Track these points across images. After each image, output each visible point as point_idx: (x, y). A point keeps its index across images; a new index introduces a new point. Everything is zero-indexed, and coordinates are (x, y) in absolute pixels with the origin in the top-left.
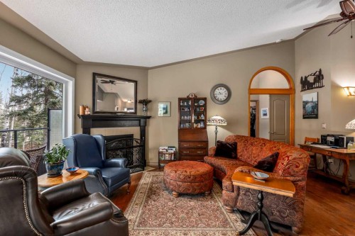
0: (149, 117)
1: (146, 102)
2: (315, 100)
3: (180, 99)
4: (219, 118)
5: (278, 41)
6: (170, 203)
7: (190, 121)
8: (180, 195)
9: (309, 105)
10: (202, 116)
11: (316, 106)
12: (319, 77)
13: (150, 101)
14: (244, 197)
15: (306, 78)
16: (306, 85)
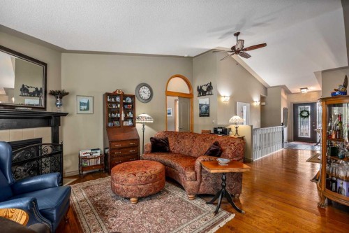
0: (65, 114)
1: (60, 95)
2: (208, 103)
3: (107, 95)
4: (146, 115)
5: (186, 56)
6: (135, 212)
7: (118, 119)
8: (140, 199)
9: (204, 107)
10: (130, 113)
11: (208, 108)
12: (210, 87)
13: (67, 94)
14: (205, 182)
15: (201, 87)
16: (202, 92)
